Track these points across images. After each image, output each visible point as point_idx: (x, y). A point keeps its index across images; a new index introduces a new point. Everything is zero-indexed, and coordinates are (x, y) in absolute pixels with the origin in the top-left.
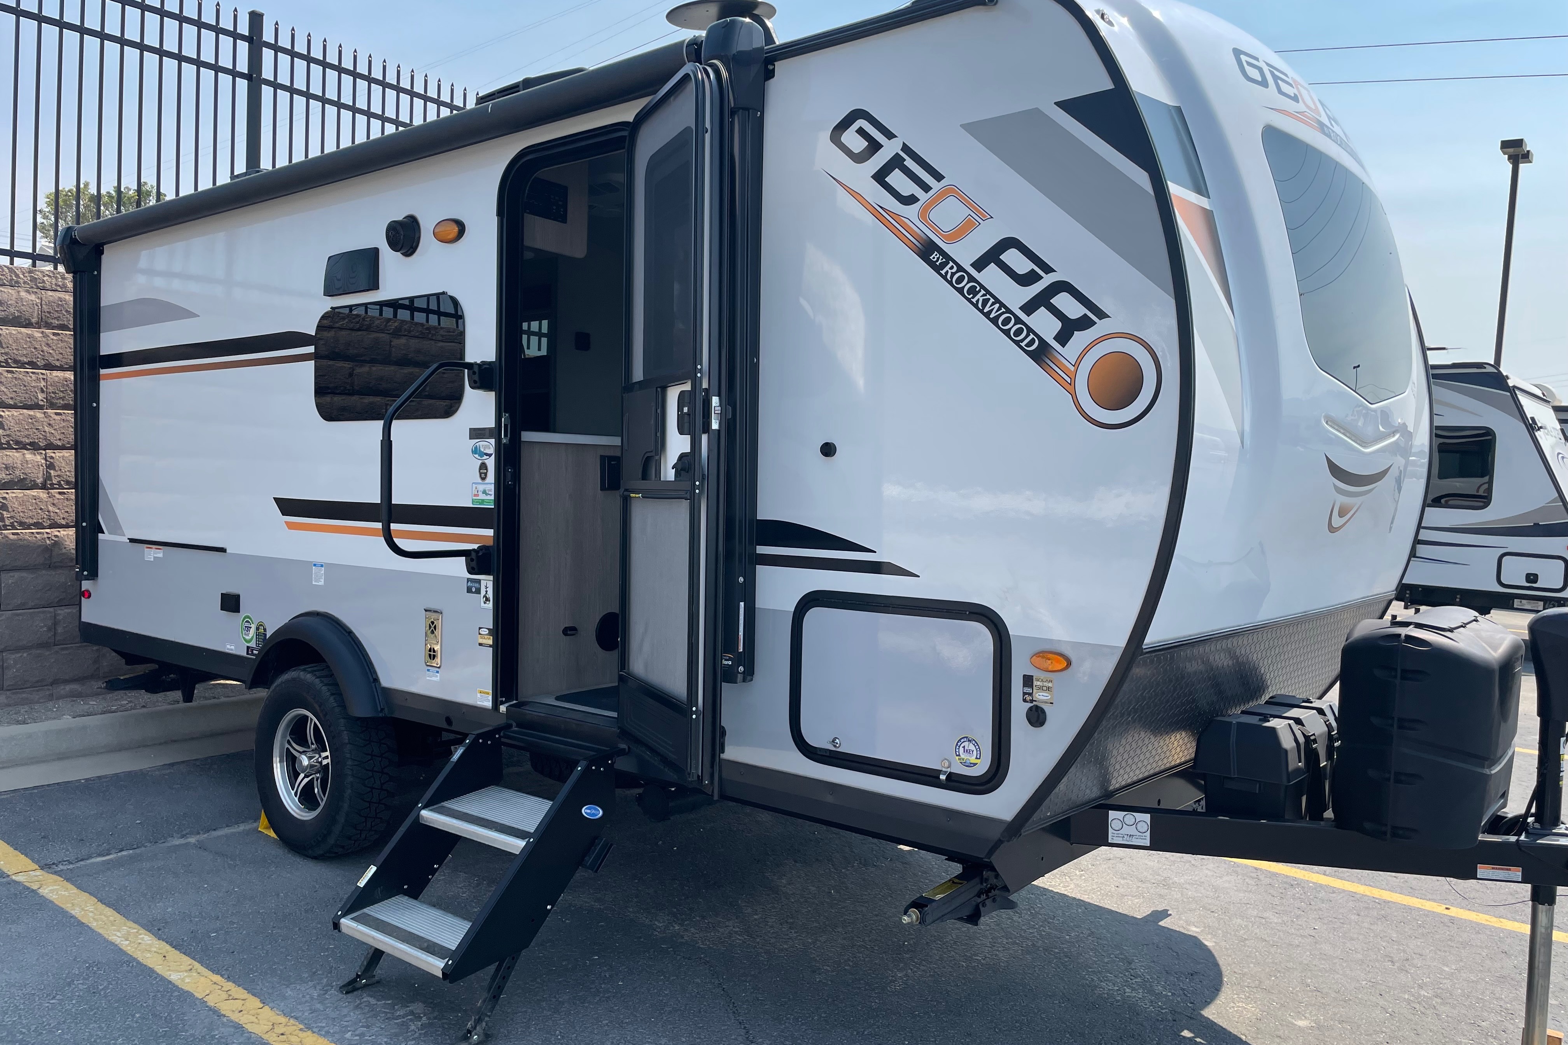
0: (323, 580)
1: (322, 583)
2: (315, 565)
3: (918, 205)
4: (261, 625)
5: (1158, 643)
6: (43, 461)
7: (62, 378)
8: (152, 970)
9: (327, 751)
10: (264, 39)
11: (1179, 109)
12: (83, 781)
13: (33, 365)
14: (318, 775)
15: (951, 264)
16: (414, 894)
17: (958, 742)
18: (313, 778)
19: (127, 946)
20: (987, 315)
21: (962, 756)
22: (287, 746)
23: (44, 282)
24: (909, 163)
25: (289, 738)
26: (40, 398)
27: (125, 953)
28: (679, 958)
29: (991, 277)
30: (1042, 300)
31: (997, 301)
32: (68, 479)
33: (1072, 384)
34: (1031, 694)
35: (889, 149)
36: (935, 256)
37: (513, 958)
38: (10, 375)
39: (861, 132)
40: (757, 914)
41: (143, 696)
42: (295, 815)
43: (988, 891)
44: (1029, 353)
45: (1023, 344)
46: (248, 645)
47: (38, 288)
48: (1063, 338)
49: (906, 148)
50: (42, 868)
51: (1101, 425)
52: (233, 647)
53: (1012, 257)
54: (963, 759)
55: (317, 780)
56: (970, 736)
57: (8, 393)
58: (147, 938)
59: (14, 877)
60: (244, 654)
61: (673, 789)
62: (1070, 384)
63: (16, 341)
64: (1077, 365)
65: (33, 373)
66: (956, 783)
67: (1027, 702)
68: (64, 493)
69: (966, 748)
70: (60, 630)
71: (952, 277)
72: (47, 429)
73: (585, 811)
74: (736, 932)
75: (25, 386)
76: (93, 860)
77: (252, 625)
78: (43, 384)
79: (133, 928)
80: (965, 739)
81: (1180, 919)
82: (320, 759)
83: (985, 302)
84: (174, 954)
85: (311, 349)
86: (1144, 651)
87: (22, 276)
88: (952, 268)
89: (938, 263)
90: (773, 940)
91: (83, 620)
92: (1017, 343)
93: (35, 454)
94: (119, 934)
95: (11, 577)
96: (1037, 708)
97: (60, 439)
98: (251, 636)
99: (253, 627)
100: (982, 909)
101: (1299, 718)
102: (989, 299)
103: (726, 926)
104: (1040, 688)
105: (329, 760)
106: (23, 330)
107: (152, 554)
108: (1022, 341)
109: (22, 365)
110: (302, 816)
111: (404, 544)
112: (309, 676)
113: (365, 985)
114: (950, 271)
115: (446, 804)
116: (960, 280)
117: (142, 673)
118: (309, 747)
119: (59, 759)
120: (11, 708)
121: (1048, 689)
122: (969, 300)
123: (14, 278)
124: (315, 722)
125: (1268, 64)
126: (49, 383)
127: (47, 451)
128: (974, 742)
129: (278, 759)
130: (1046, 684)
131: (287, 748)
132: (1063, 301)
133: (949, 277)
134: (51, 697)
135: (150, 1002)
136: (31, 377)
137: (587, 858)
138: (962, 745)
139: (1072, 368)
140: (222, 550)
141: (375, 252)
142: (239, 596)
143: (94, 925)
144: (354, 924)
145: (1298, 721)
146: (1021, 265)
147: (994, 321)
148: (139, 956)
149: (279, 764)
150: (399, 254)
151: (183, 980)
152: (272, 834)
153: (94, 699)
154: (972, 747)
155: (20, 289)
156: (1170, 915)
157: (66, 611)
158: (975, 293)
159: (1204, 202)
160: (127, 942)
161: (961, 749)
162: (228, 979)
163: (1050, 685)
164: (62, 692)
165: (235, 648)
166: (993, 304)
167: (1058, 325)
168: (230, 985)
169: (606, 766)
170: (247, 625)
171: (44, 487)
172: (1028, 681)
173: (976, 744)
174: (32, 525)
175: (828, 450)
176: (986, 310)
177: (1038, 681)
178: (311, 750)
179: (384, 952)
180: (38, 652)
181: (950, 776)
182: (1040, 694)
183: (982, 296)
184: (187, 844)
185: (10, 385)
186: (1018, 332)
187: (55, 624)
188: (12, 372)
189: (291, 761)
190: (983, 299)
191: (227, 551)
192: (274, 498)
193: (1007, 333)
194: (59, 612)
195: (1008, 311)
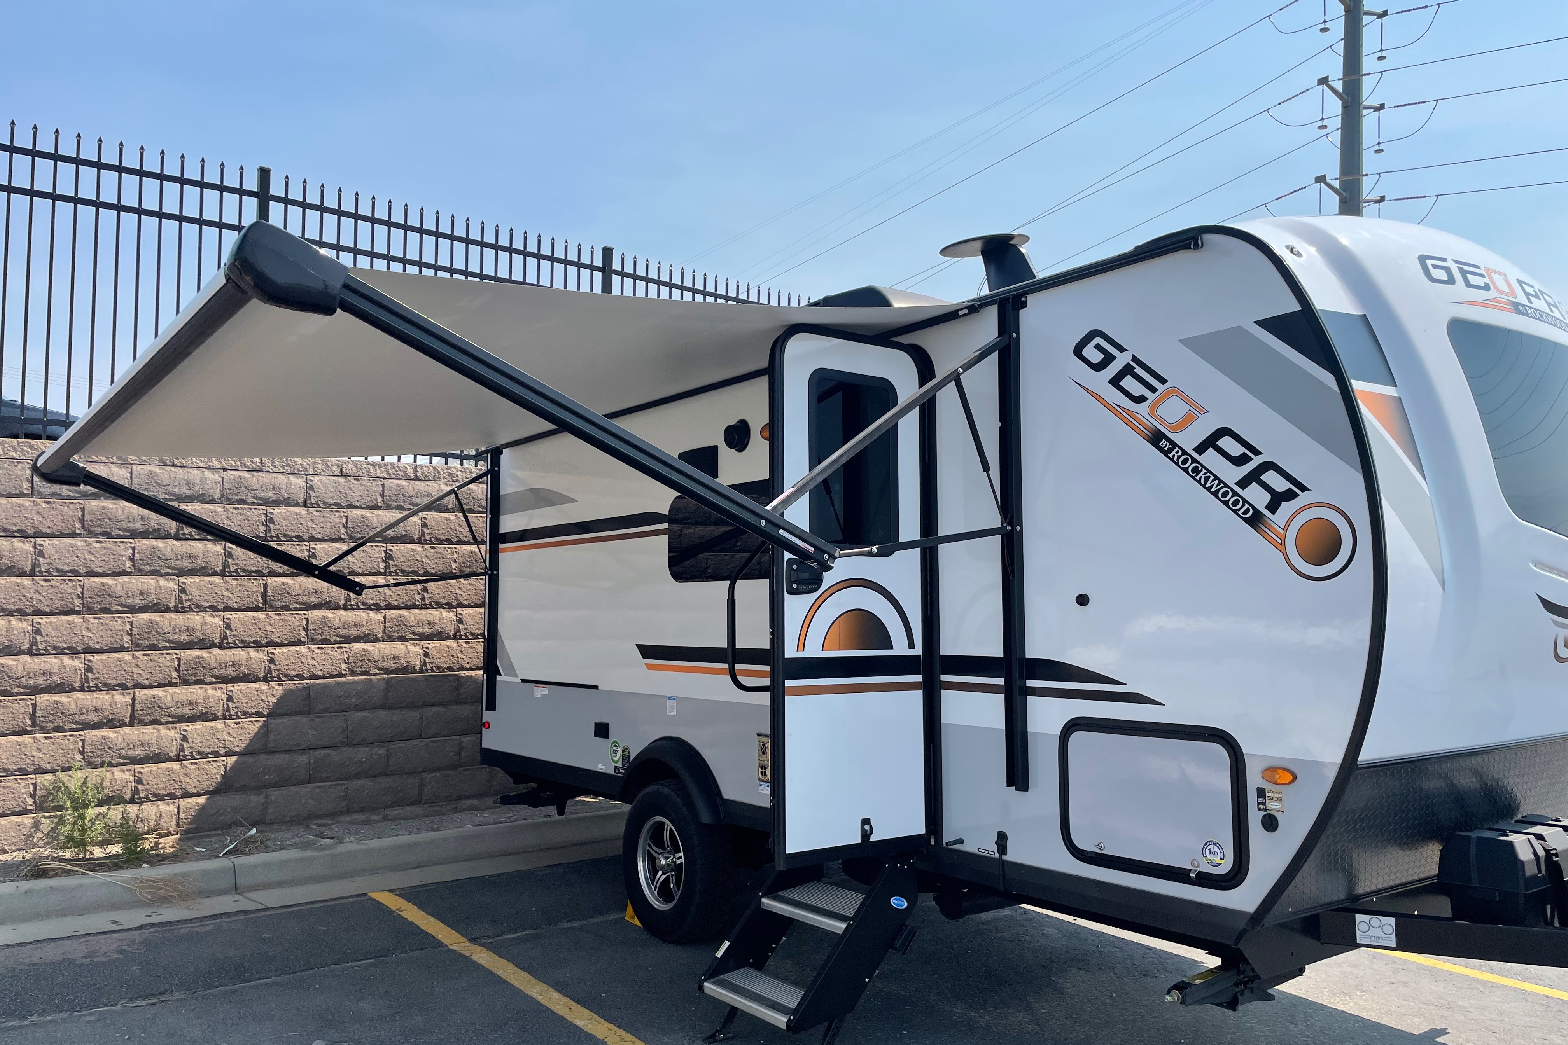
0: (675, 711)
1: (674, 713)
2: (669, 699)
3: (1146, 404)
4: (626, 749)
5: (1373, 760)
6: (455, 618)
7: (469, 550)
8: (563, 1018)
9: (681, 852)
10: (614, 268)
11: (1364, 317)
12: (487, 877)
13: (449, 541)
14: (673, 873)
15: (1177, 449)
16: (759, 966)
17: (1204, 845)
18: (669, 875)
19: (542, 999)
20: (1209, 489)
21: (1209, 857)
22: (648, 848)
23: (457, 476)
24: (1138, 370)
25: (649, 841)
26: (454, 567)
27: (542, 1005)
28: (976, 1038)
29: (1211, 458)
30: (1254, 477)
31: (1216, 478)
32: (472, 631)
33: (1283, 544)
34: (1264, 804)
35: (1121, 361)
36: (1163, 443)
37: (840, 1020)
38: (432, 550)
39: (1098, 347)
40: (1044, 1009)
41: (525, 810)
42: (656, 906)
43: (1245, 984)
44: (1247, 520)
45: (1240, 513)
46: (616, 765)
47: (453, 481)
48: (1273, 507)
49: (1135, 359)
50: (470, 941)
51: (1307, 577)
52: (603, 767)
53: (1226, 443)
54: (1210, 860)
55: (672, 877)
56: (1215, 841)
57: (431, 564)
58: (555, 995)
59: (451, 947)
60: (613, 772)
61: (965, 891)
62: (1281, 544)
63: (437, 523)
64: (1286, 529)
65: (449, 548)
66: (1205, 880)
67: (1262, 810)
68: (469, 643)
69: (1212, 850)
70: (463, 754)
71: (1178, 459)
72: (458, 591)
73: (892, 901)
74: (1026, 1022)
75: (443, 558)
76: (506, 936)
77: (619, 749)
78: (456, 556)
79: (545, 988)
80: (1210, 843)
81: (1460, 1037)
82: (674, 860)
83: (1207, 479)
84: (576, 1007)
85: (665, 526)
86: (1360, 766)
87: (442, 473)
88: (1177, 452)
89: (1166, 449)
90: (1058, 1031)
91: (483, 746)
92: (1235, 512)
93: (449, 612)
94: (535, 991)
95: (429, 711)
96: (1270, 815)
97: (467, 600)
98: (618, 757)
99: (620, 750)
100: (1240, 998)
101: (1541, 834)
102: (1210, 477)
103: (1017, 1017)
104: (1272, 799)
105: (683, 860)
106: (442, 514)
107: (540, 692)
108: (1239, 510)
109: (441, 542)
110: (662, 907)
111: (745, 681)
112: (666, 789)
113: (723, 1039)
114: (1176, 455)
115: (780, 893)
116: (1185, 461)
117: (525, 791)
118: (665, 849)
119: (465, 860)
120: (426, 819)
121: (1279, 799)
122: (1193, 478)
123: (437, 474)
124: (671, 828)
125: (1457, 262)
126: (460, 555)
127: (458, 609)
128: (1218, 845)
129: (641, 859)
130: (1276, 795)
131: (648, 850)
132: (1270, 477)
133: (1175, 459)
134: (455, 811)
135: (566, 1040)
136: (447, 551)
137: (896, 942)
138: (1208, 848)
139: (1282, 532)
140: (596, 687)
141: (715, 449)
142: (608, 724)
143: (515, 983)
144: (714, 987)
145: (1539, 837)
146: (1236, 450)
147: (1215, 494)
148: (552, 1007)
149: (642, 863)
150: (734, 450)
151: (587, 1025)
152: (637, 922)
153: (487, 812)
154: (1216, 849)
155: (441, 483)
156: (1449, 1033)
157: (468, 738)
158: (1198, 472)
159: (1391, 391)
160: (542, 997)
161: (1208, 851)
162: (620, 1027)
163: (1280, 796)
164: (464, 806)
165: (606, 768)
166: (1213, 480)
167: (1267, 497)
168: (621, 1032)
169: (909, 864)
170: (615, 748)
171: (455, 638)
172: (1261, 792)
173: (1220, 847)
174: (446, 668)
175: (1083, 600)
176: (1208, 485)
177: (1270, 792)
178: (667, 851)
179: (738, 1009)
180: (447, 772)
181: (1200, 874)
182: (1272, 804)
183: (1203, 474)
184: (572, 928)
185: (432, 558)
186: (1236, 503)
187: (461, 749)
188: (434, 548)
189: (652, 860)
190: (1205, 477)
191: (600, 688)
192: (637, 645)
193: (1226, 503)
194: (463, 739)
195: (1226, 486)
